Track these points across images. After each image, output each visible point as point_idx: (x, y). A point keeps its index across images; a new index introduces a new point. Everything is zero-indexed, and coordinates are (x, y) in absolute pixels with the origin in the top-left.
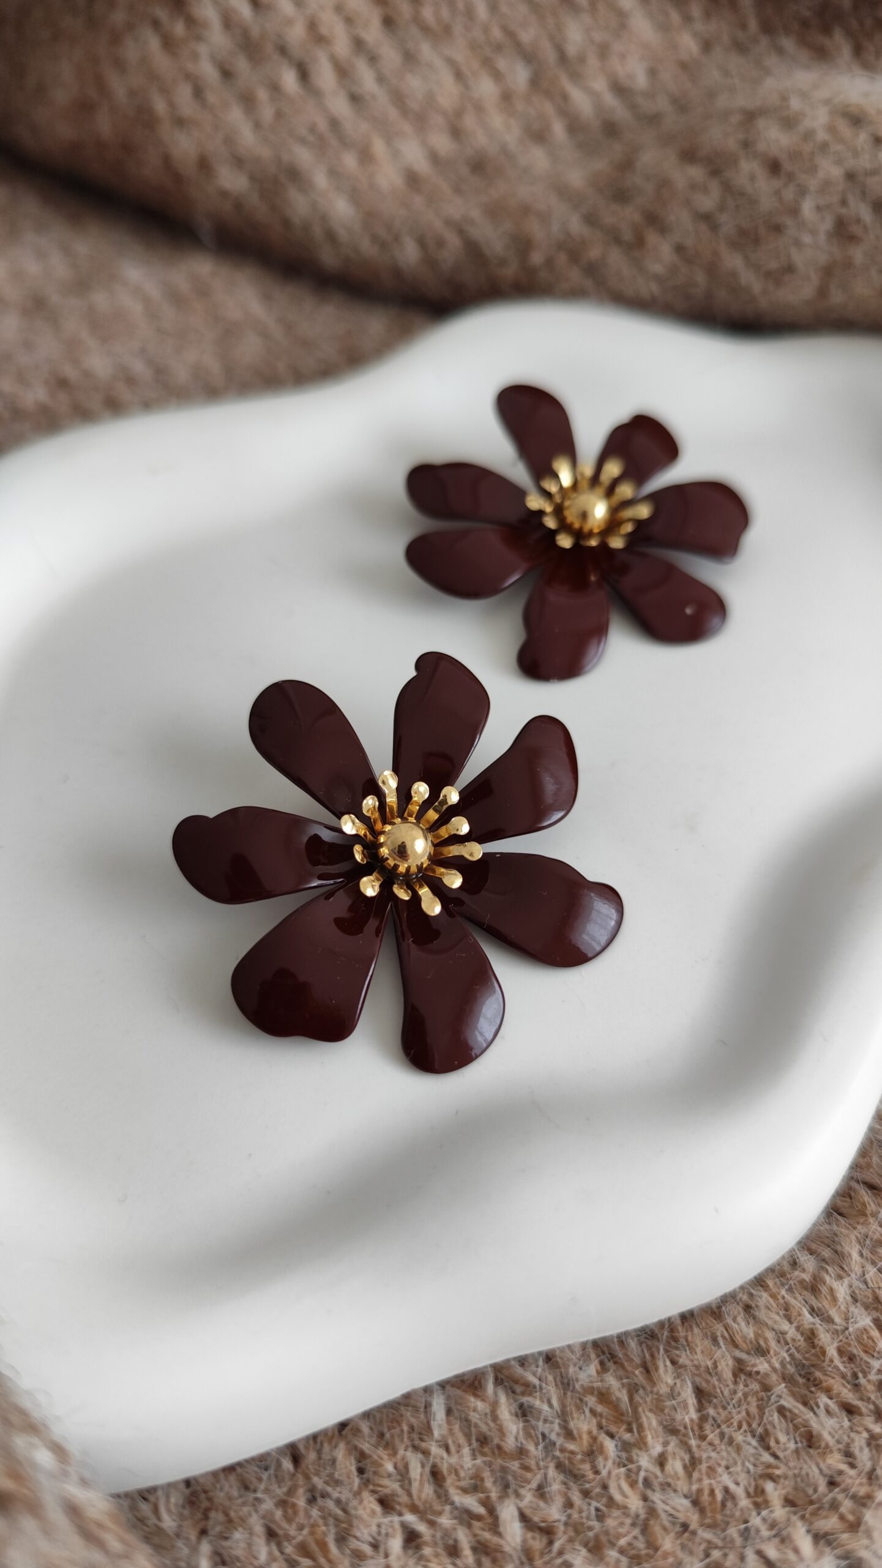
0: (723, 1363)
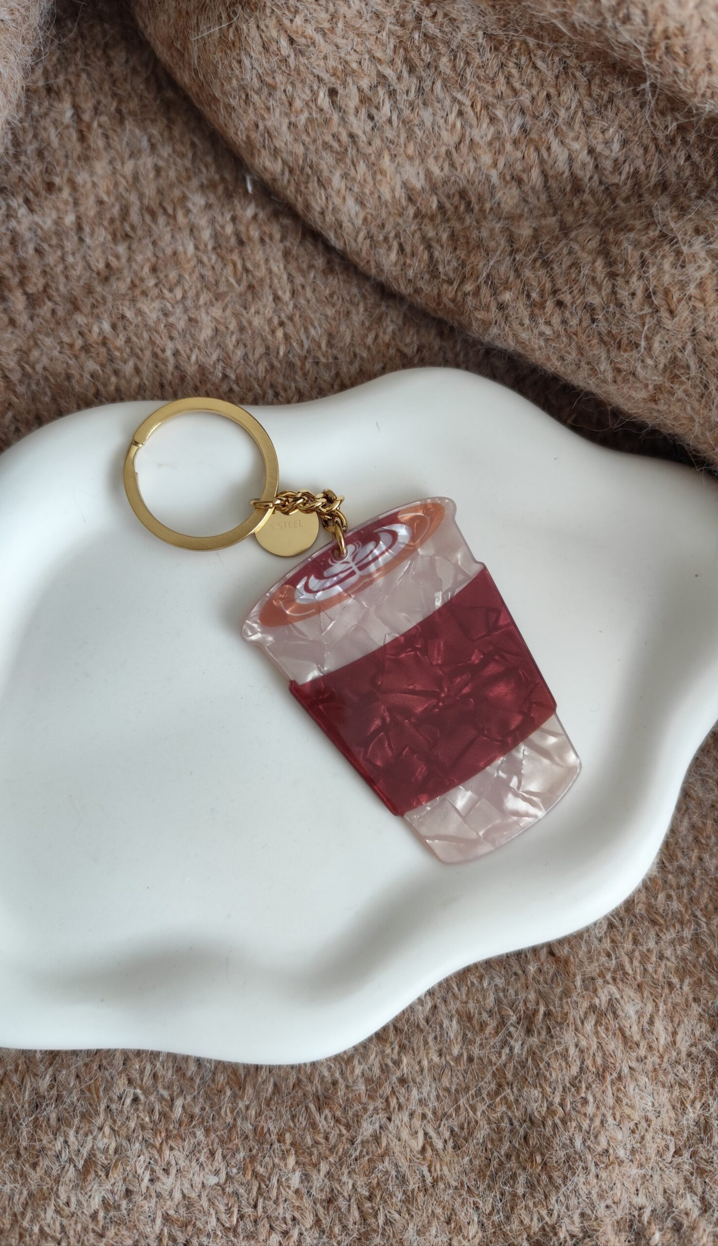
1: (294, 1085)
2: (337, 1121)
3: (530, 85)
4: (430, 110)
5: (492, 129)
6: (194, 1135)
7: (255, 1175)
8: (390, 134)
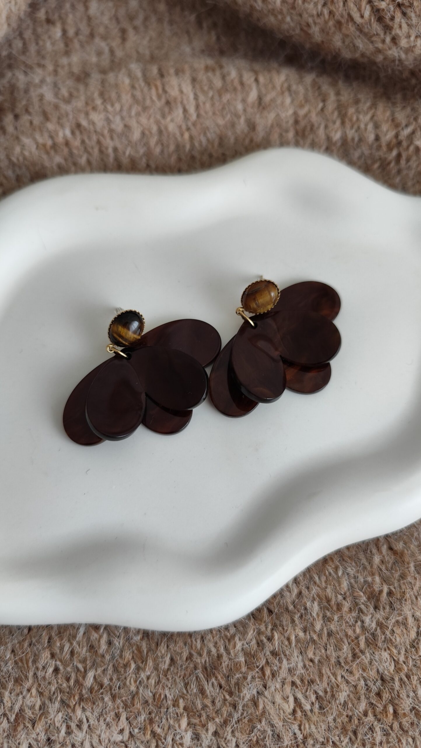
0: (185, 653)
1: (187, 659)
2: (221, 687)
6: (103, 699)
7: (154, 734)
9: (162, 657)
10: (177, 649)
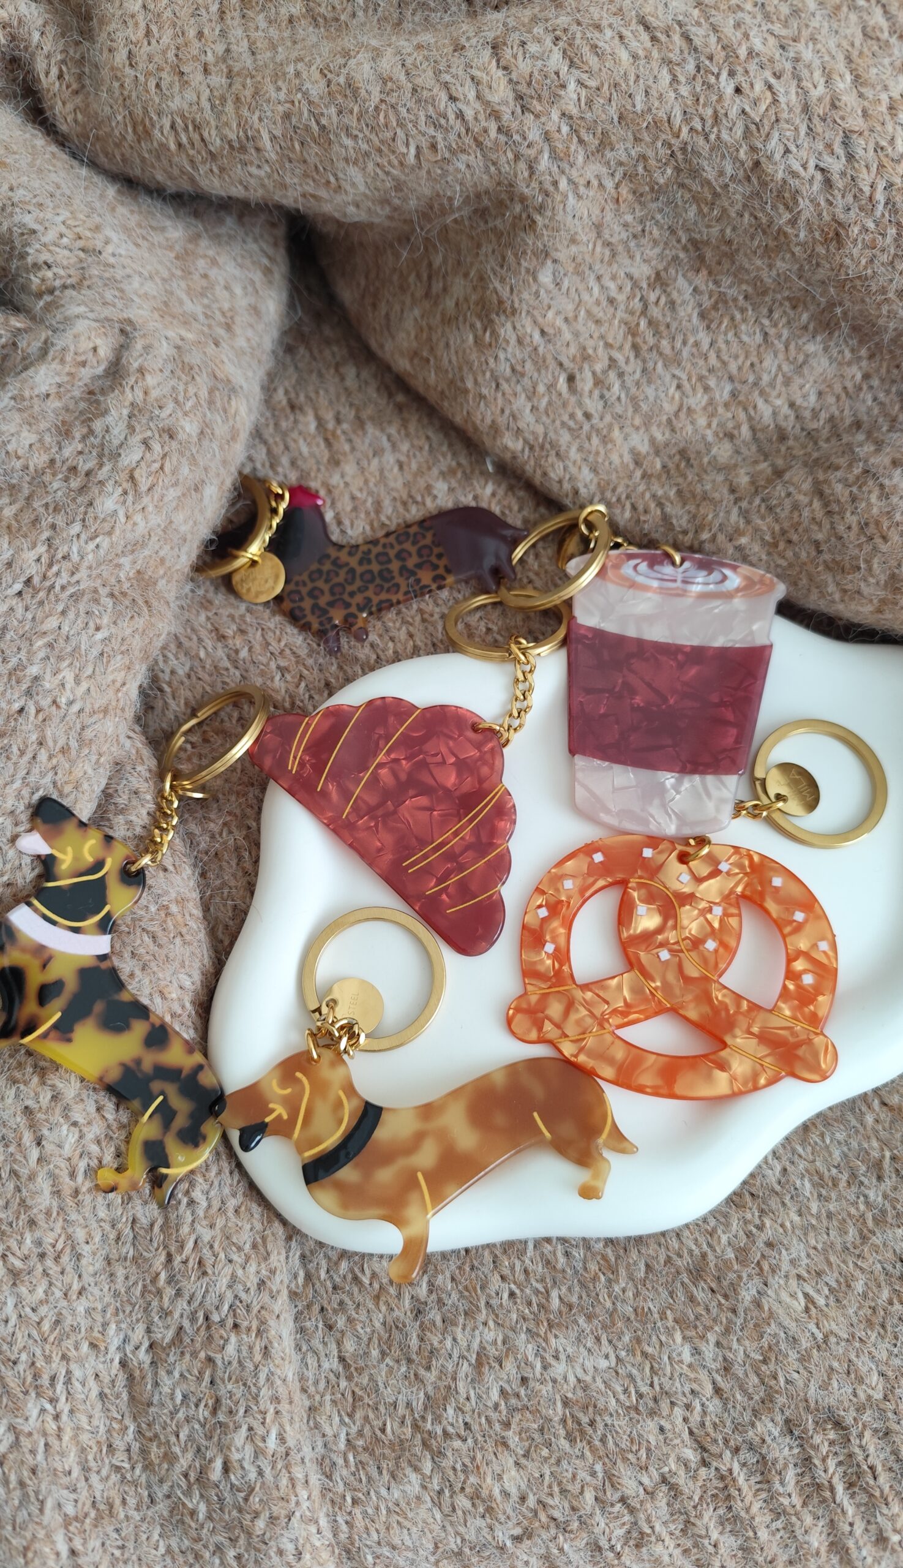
2: (713, 1291)
3: (736, 357)
4: (653, 386)
5: (706, 397)
6: (576, 1322)
7: (645, 1355)
8: (619, 409)
9: (635, 1264)
10: (651, 1252)
